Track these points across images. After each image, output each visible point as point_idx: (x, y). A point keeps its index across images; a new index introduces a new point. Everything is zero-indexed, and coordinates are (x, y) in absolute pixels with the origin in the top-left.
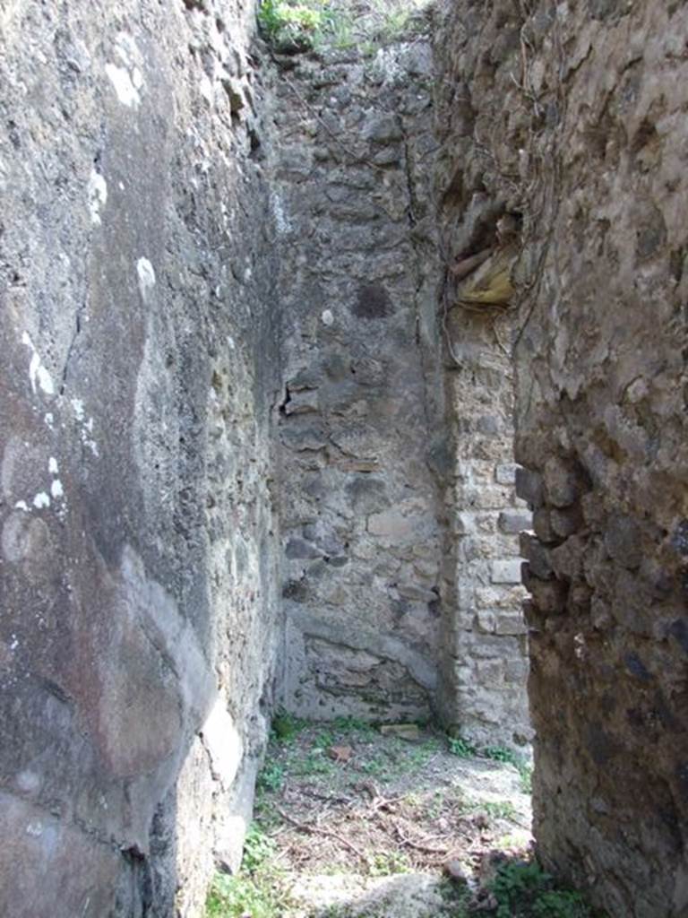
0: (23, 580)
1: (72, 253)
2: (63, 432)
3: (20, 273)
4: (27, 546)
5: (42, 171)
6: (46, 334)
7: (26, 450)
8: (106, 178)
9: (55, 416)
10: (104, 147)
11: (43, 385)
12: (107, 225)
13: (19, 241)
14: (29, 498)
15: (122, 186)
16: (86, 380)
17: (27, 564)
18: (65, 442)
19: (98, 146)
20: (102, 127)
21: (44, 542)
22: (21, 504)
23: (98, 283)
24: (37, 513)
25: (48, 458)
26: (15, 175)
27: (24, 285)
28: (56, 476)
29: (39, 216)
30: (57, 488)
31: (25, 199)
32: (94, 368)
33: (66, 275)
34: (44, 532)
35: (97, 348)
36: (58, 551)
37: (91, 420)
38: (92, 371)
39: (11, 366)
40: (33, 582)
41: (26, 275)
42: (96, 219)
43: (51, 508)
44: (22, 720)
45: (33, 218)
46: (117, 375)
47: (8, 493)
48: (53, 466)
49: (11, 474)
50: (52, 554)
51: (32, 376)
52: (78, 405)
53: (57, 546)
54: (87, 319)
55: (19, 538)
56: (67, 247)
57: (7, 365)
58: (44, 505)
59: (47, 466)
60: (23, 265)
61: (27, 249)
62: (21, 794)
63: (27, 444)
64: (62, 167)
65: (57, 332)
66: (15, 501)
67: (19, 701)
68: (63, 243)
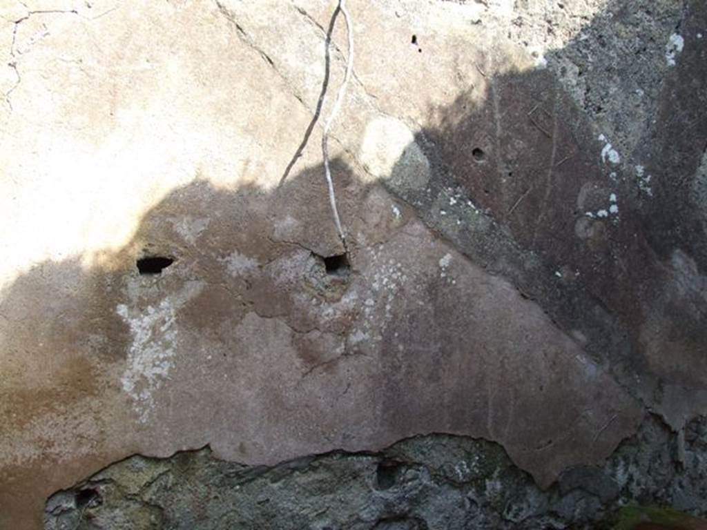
0: (586, 247)
1: (646, 88)
2: (623, 182)
3: (602, 106)
4: (591, 233)
5: (624, 51)
6: (621, 134)
7: (596, 189)
8: (684, 36)
9: (618, 175)
10: (684, 18)
11: (611, 159)
12: (680, 64)
13: (601, 91)
14: (595, 212)
15: (699, 36)
16: (649, 155)
17: (589, 241)
18: (625, 188)
19: (679, 18)
20: (685, 5)
21: (602, 233)
22: (589, 214)
23: (668, 100)
24: (598, 218)
25: (610, 194)
26: (601, 60)
27: (605, 112)
28: (614, 203)
29: (619, 75)
30: (614, 209)
31: (609, 69)
32: (657, 148)
33: (640, 100)
34: (602, 228)
35: (661, 137)
36: (610, 239)
37: (649, 177)
38: (654, 150)
39: (588, 151)
40: (592, 250)
41: (606, 107)
42: (672, 62)
43: (608, 217)
44: (577, 308)
45: (615, 77)
46: (679, 151)
47: (581, 207)
48: (613, 197)
49: (584, 199)
50: (606, 239)
51: (603, 155)
52: (640, 169)
53: (610, 236)
54: (654, 122)
55: (586, 228)
56: (642, 85)
57: (586, 151)
58: (604, 216)
59: (609, 198)
60: (604, 102)
61: (607, 94)
62: (575, 340)
63: (596, 187)
64: (642, 43)
65: (629, 132)
66: (585, 212)
67: (576, 299)
68: (639, 84)
